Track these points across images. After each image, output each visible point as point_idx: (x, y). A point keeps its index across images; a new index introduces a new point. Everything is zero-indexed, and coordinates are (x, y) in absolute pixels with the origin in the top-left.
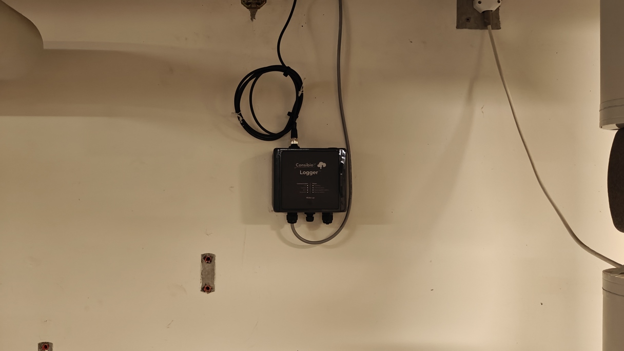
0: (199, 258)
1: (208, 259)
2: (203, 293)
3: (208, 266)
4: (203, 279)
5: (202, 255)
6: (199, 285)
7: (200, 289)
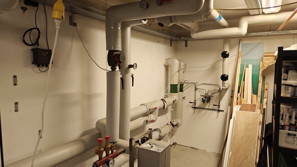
0: (13, 77)
1: (15, 77)
2: (14, 86)
3: (15, 78)
4: (14, 82)
5: (13, 76)
6: (13, 84)
7: (13, 85)
